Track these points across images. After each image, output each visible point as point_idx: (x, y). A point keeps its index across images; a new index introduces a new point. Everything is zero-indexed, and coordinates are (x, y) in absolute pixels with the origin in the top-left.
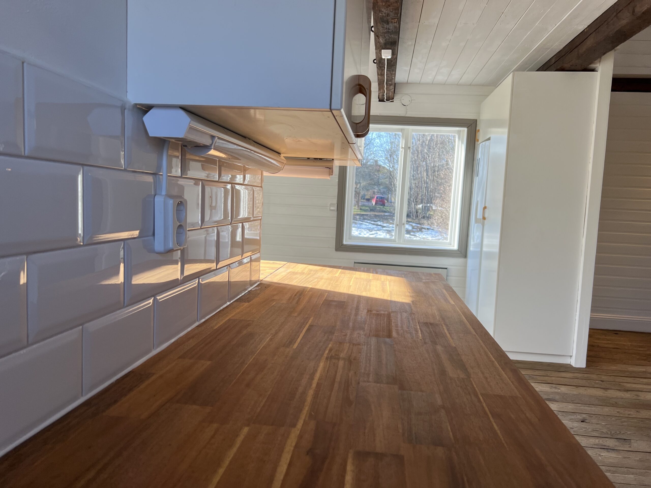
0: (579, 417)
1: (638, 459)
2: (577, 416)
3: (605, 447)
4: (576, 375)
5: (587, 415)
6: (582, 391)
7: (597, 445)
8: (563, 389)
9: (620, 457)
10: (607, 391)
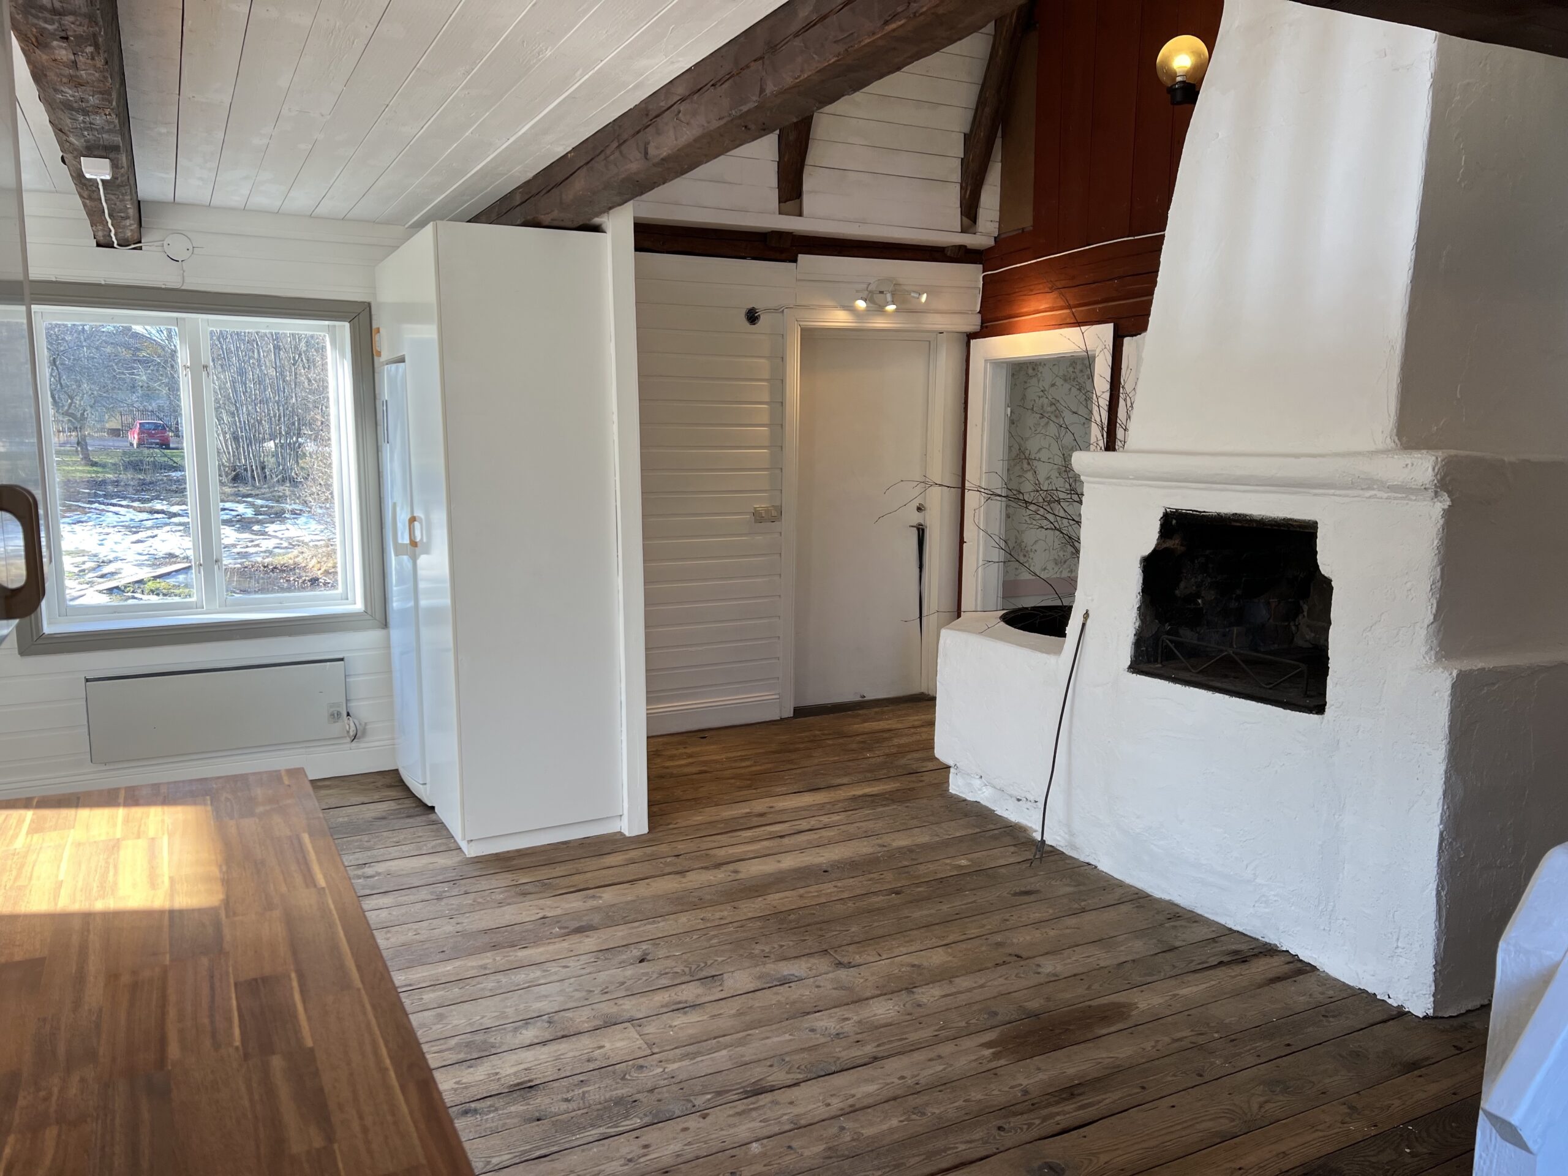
0: (636, 953)
1: (733, 1012)
2: (631, 951)
3: (681, 1006)
4: (633, 854)
5: (648, 944)
6: (642, 890)
7: (666, 1006)
8: (608, 896)
9: (705, 1017)
10: (684, 877)
